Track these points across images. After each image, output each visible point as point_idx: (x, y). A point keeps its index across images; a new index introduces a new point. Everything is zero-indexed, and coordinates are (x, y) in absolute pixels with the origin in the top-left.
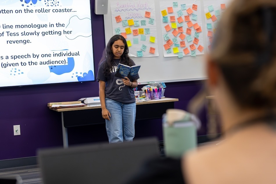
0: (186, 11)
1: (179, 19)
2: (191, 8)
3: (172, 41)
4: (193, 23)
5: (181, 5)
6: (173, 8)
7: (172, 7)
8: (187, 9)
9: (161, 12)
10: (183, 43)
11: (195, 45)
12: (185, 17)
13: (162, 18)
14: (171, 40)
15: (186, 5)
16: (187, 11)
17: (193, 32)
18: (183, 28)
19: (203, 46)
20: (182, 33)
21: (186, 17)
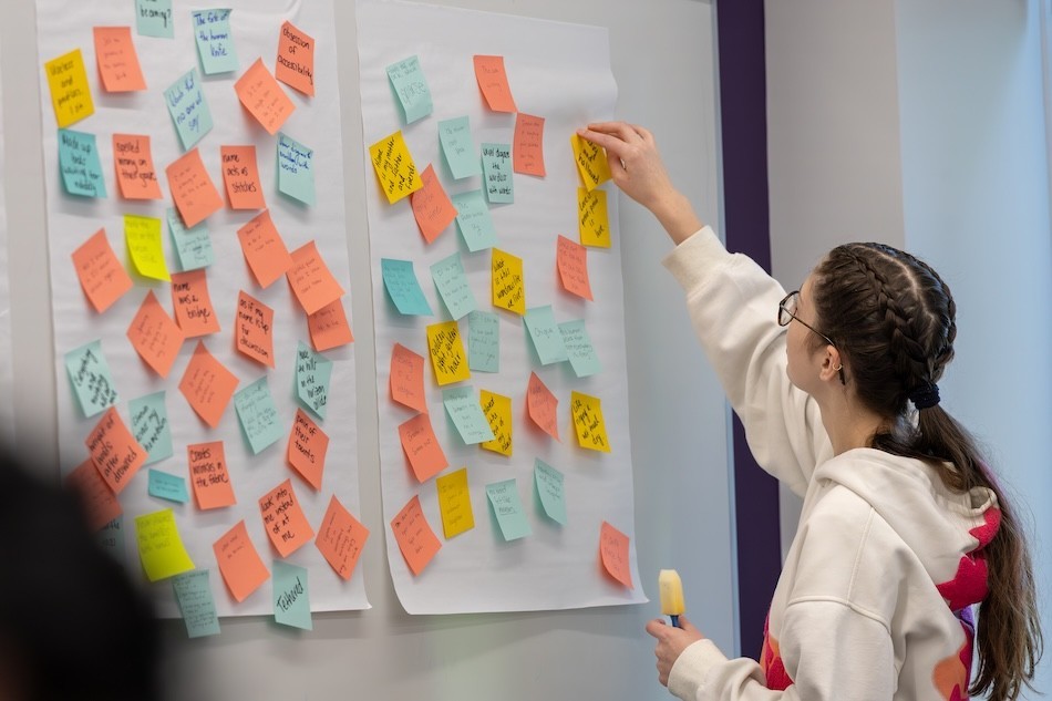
0: (229, 85)
1: (185, 169)
2: (271, 66)
3: (132, 429)
4: (289, 231)
5: (192, 21)
6: (135, 37)
7: (126, 31)
8: (242, 68)
9: (43, 72)
10: (212, 460)
11: (299, 492)
12: (226, 159)
13: (51, 143)
14: (125, 414)
15: (233, 24)
16: (238, 87)
17: (286, 337)
18: (210, 282)
19: (357, 516)
20: (201, 349)
21: (229, 156)
